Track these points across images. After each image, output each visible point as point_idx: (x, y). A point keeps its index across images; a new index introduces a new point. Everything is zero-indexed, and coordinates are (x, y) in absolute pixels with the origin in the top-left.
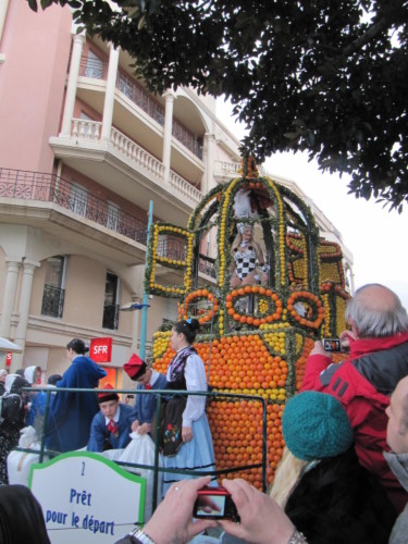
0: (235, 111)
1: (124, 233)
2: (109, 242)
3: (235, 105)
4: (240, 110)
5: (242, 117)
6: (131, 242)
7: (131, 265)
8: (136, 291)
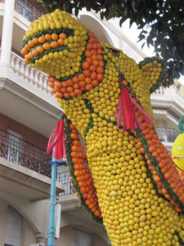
0: (141, 37)
1: (27, 164)
2: (10, 175)
3: (141, 30)
4: (147, 35)
5: (149, 41)
6: (34, 174)
7: (34, 200)
8: (40, 230)
